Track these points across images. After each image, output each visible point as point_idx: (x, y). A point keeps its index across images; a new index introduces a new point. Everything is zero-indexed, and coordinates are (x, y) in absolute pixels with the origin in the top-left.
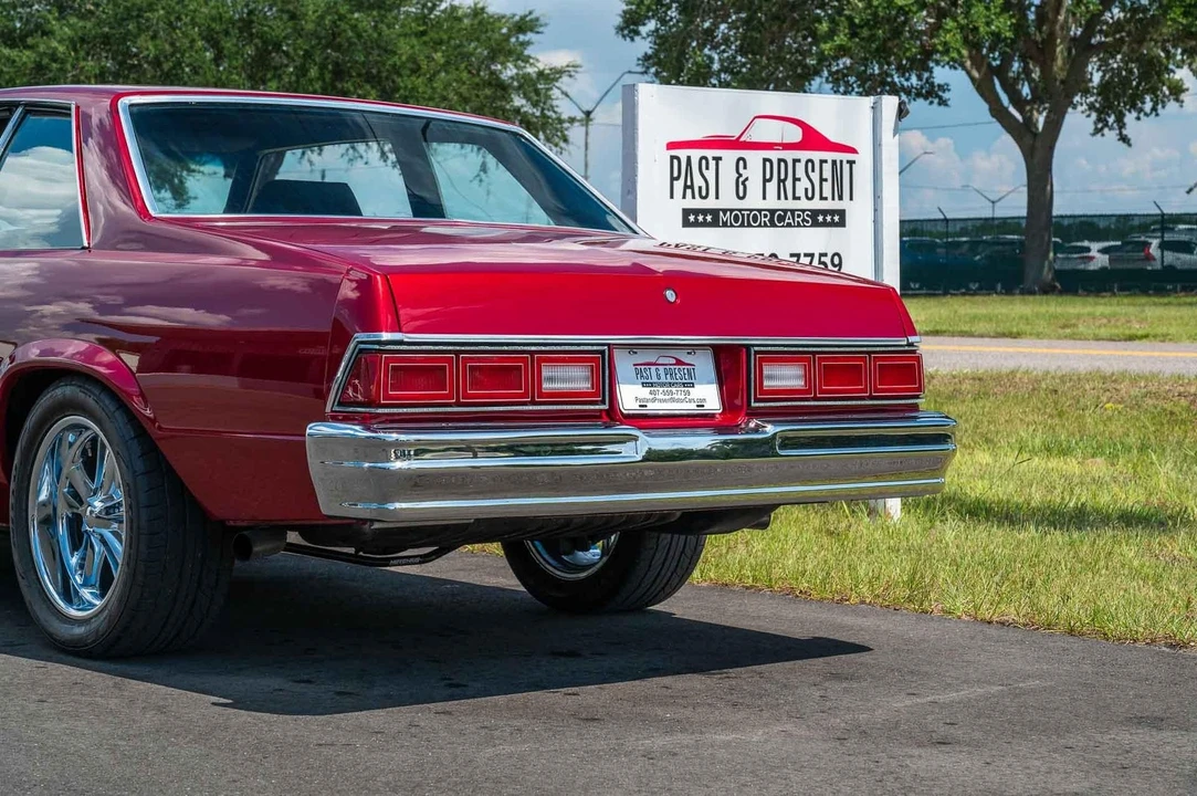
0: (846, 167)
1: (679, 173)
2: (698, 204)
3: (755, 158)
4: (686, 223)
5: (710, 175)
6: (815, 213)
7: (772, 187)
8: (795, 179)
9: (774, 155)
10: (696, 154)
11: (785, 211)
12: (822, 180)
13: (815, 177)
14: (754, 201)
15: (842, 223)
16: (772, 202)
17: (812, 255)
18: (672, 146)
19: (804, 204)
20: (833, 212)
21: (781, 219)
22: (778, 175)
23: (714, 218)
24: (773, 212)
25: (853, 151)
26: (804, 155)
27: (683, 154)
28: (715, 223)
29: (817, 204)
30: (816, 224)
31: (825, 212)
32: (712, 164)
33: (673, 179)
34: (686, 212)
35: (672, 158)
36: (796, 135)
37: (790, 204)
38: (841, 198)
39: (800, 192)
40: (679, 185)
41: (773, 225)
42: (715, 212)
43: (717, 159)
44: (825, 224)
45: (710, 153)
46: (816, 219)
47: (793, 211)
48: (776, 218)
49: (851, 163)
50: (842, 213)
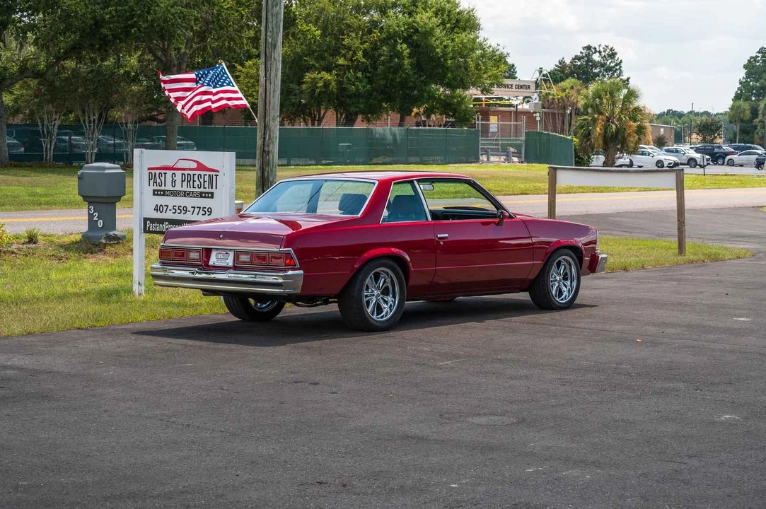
0: (214, 177)
1: (152, 178)
2: (158, 188)
3: (179, 173)
4: (154, 194)
5: (163, 179)
6: (201, 193)
7: (185, 183)
8: (194, 181)
9: (186, 173)
10: (158, 172)
11: (190, 192)
12: (204, 181)
13: (202, 180)
14: (178, 187)
15: (212, 197)
16: (185, 188)
17: (200, 208)
18: (149, 169)
19: (197, 190)
20: (208, 193)
21: (188, 194)
22: (187, 179)
23: (164, 193)
24: (185, 192)
25: (218, 171)
26: (197, 173)
27: (153, 172)
28: (164, 195)
29: (202, 190)
30: (201, 197)
31: (205, 193)
32: (163, 175)
33: (150, 180)
34: (154, 191)
35: (150, 173)
36: (194, 165)
37: (192, 189)
38: (212, 188)
39: (196, 185)
40: (152, 182)
41: (185, 196)
42: (164, 191)
43: (165, 174)
44: (205, 197)
45: (163, 172)
46: (201, 195)
47: (193, 192)
48: (186, 194)
49: (216, 176)
50: (212, 193)
